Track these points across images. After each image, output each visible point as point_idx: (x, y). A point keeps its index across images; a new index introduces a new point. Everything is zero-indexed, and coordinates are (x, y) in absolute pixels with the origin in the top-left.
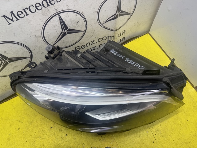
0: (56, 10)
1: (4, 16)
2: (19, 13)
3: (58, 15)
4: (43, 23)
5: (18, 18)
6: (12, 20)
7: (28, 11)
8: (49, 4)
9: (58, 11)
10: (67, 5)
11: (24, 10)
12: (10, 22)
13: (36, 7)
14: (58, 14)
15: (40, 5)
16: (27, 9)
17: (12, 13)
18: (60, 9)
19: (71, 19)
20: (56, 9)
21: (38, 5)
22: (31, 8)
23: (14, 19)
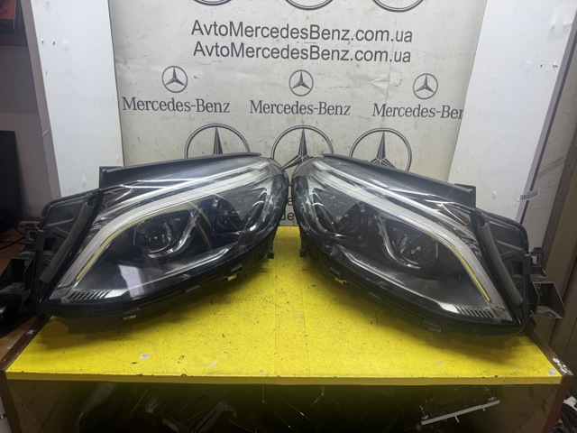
1: (252, 102)
2: (266, 106)
3: (302, 130)
4: (282, 131)
5: (262, 111)
6: (256, 110)
7: (275, 108)
8: (299, 112)
9: (304, 125)
10: (317, 123)
11: (272, 105)
13: (285, 109)
14: (303, 128)
15: (290, 108)
16: (275, 105)
17: (260, 102)
18: (307, 124)
19: (314, 143)
20: (303, 121)
21: (287, 107)
22: (280, 107)
23: (259, 110)
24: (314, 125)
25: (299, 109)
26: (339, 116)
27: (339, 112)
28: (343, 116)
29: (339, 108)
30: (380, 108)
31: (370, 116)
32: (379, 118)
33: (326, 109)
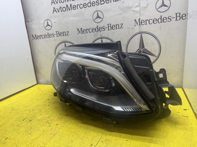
0: (101, 35)
1: (78, 29)
2: (84, 30)
3: (101, 39)
5: (83, 33)
6: (80, 33)
7: (88, 31)
8: (99, 30)
11: (87, 30)
12: (79, 33)
13: (92, 30)
15: (94, 30)
16: (88, 29)
17: (81, 29)
21: (93, 29)
22: (90, 30)
23: (81, 33)
25: (99, 29)
33: (111, 27)
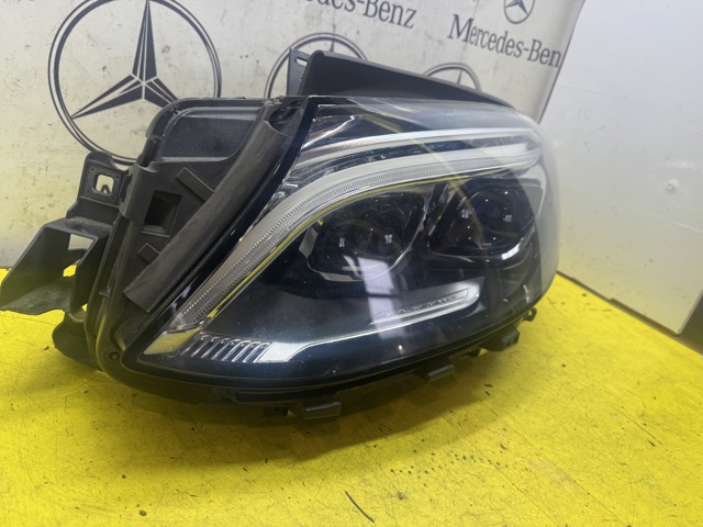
9: (337, 32)
10: (358, 32)
14: (334, 40)
18: (340, 31)
20: (336, 23)
24: (352, 36)
26: (395, 26)
27: (396, 19)
28: (402, 28)
29: (398, 10)
30: (463, 23)
31: (444, 36)
32: (458, 43)
